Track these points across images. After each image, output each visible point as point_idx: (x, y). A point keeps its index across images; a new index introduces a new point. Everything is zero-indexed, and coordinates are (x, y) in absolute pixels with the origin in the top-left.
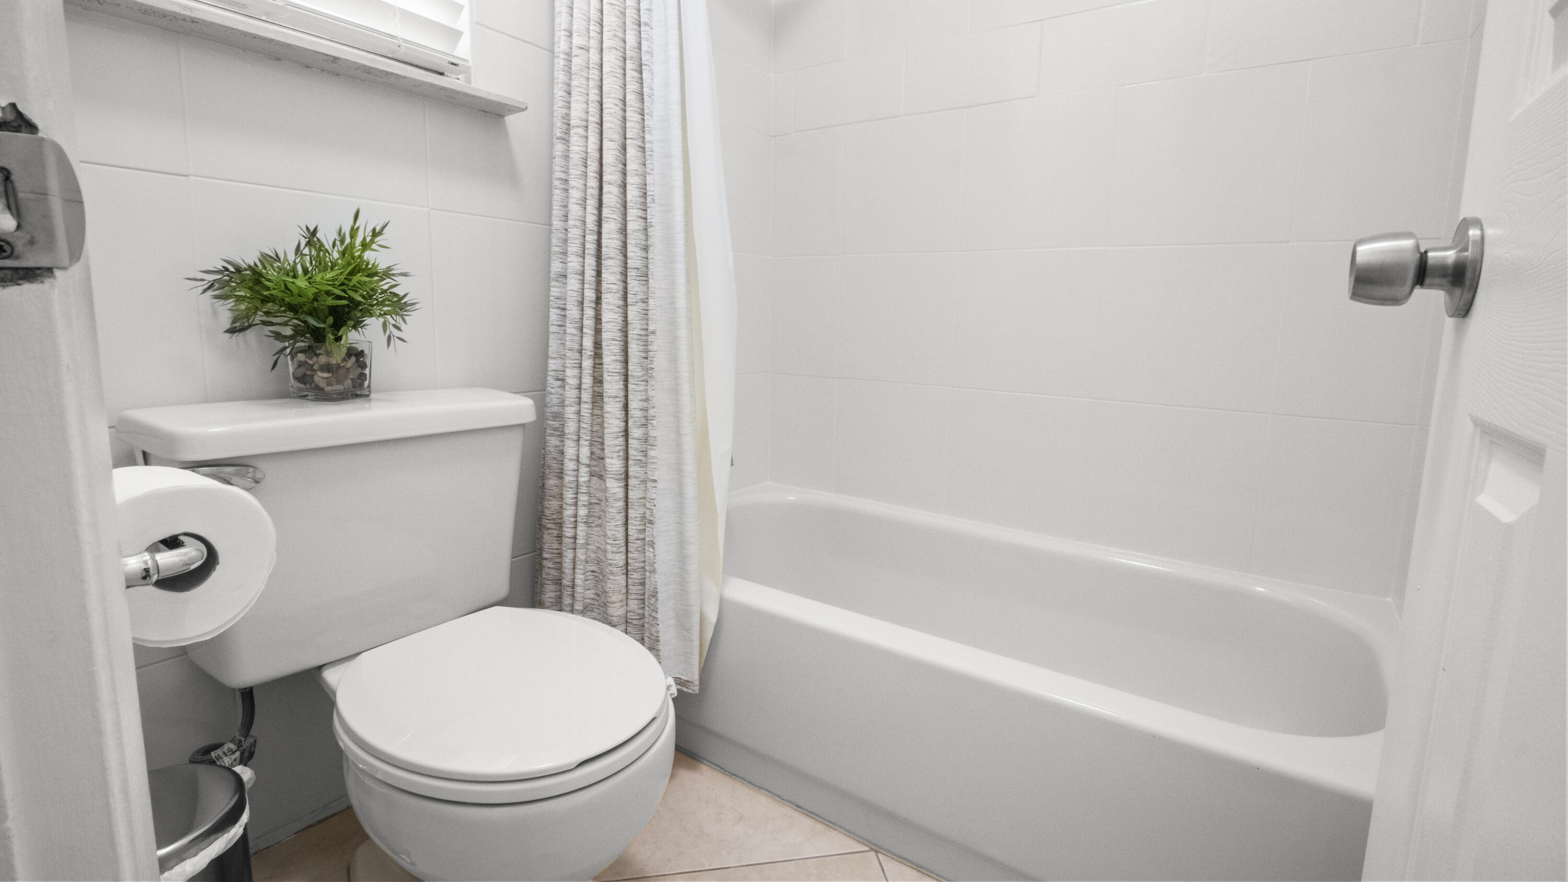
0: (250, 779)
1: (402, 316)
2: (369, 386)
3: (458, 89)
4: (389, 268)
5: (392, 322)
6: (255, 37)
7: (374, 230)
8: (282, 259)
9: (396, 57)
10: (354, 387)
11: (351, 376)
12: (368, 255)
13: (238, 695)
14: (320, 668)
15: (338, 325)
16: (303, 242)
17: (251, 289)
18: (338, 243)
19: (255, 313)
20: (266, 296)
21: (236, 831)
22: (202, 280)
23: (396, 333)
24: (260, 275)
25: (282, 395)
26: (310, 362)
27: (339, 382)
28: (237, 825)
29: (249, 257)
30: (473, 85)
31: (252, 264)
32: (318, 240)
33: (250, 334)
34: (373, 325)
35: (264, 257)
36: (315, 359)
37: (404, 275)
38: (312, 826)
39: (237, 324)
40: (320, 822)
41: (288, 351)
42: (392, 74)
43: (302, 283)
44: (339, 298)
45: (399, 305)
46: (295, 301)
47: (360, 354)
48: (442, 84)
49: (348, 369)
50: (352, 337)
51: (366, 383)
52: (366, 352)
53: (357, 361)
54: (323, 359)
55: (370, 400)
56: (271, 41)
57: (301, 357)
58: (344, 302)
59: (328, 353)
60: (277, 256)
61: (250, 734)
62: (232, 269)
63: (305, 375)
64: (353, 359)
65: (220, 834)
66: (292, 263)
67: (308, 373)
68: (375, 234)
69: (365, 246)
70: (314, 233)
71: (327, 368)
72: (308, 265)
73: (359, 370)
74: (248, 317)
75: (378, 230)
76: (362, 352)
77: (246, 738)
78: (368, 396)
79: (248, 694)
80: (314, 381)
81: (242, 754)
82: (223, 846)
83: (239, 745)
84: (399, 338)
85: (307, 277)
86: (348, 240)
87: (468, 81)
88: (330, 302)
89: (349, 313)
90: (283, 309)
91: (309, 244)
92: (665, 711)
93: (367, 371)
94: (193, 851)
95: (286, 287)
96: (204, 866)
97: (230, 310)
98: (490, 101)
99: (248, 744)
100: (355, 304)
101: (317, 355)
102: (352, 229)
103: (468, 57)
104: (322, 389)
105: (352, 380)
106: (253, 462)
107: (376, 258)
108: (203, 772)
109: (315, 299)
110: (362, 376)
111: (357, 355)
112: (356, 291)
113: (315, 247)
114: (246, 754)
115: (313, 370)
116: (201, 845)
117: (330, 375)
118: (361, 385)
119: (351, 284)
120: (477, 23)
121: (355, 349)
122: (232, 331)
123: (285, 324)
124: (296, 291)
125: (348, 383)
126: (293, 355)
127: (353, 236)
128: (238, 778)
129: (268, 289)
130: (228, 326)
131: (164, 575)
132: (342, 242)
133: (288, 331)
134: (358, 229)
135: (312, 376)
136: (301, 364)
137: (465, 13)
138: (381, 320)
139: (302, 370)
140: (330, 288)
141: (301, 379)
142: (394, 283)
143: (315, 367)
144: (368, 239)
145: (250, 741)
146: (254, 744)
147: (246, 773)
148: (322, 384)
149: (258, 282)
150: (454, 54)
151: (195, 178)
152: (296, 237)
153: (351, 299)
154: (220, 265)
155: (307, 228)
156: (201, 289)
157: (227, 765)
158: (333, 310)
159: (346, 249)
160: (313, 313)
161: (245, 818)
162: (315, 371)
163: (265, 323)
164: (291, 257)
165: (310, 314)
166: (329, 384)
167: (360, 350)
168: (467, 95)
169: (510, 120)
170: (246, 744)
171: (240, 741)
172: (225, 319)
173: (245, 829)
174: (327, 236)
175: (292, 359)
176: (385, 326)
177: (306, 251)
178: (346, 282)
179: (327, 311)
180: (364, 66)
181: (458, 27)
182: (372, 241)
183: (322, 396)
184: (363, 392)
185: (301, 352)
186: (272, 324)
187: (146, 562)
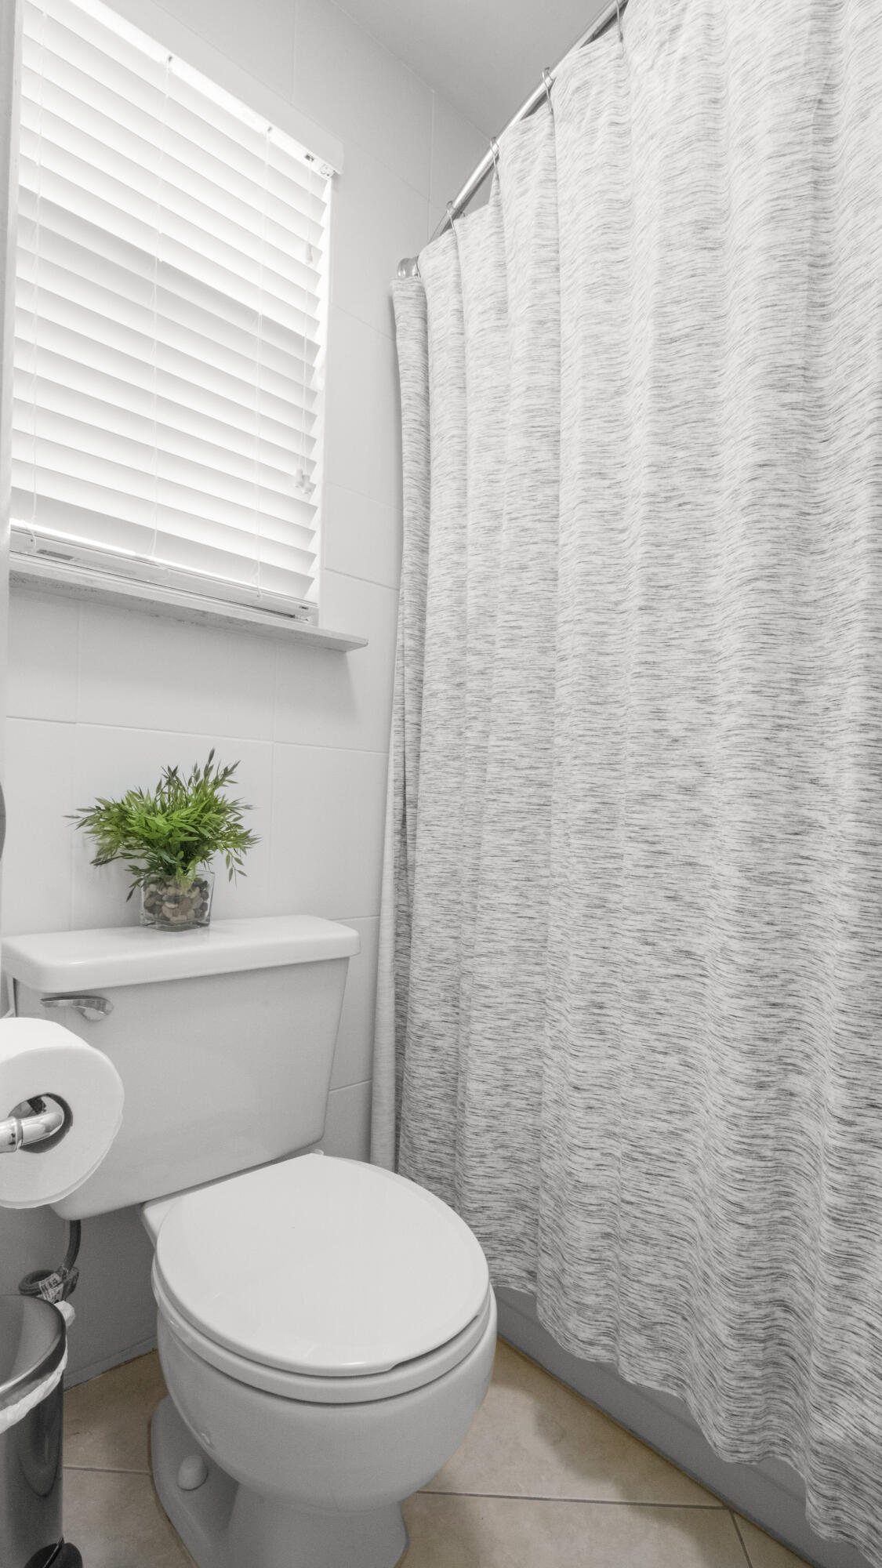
0: (71, 1317)
1: (244, 850)
2: (209, 915)
3: (307, 631)
4: (234, 803)
5: (235, 855)
6: (140, 600)
7: (226, 769)
8: (145, 797)
9: (255, 605)
10: (196, 917)
11: (194, 907)
12: (219, 792)
13: (68, 1227)
14: (142, 1205)
15: (187, 860)
16: (165, 781)
17: (117, 825)
18: (193, 779)
19: (118, 846)
20: (128, 831)
21: (53, 1379)
22: (78, 817)
23: (237, 866)
24: (126, 812)
25: (134, 923)
26: (160, 893)
27: (184, 913)
28: (56, 1372)
29: (117, 796)
30: (320, 627)
31: (120, 802)
32: (177, 778)
33: (112, 866)
34: (218, 856)
35: (132, 794)
36: (164, 890)
37: (247, 807)
38: (118, 1366)
39: (102, 856)
40: (126, 1363)
41: (142, 882)
42: (251, 622)
43: (160, 821)
44: (191, 834)
45: (242, 840)
46: (154, 836)
47: (205, 884)
48: (293, 628)
49: (192, 900)
50: (199, 869)
51: (207, 913)
52: (209, 883)
53: (201, 891)
54: (171, 891)
55: (209, 930)
56: (153, 602)
57: (153, 887)
58: (195, 838)
59: (177, 886)
60: (141, 793)
61: (75, 1265)
62: (103, 807)
63: (155, 904)
64: (198, 889)
65: (39, 1381)
66: (153, 800)
67: (158, 903)
68: (227, 772)
69: (217, 783)
70: (174, 773)
71: (176, 899)
72: (166, 801)
73: (201, 901)
74: (110, 850)
75: (229, 768)
76: (206, 882)
77: (70, 1270)
78: (207, 925)
79: (76, 1225)
80: (161, 911)
81: (65, 1287)
82: (42, 1395)
83: (64, 1276)
84: (240, 872)
85: (165, 814)
86: (202, 777)
87: (316, 623)
88: (183, 838)
89: (197, 847)
90: (142, 842)
91: (169, 783)
92: (486, 1308)
93: (208, 901)
94: (15, 1396)
95: (147, 824)
96: (23, 1416)
97: (98, 844)
98: (334, 639)
99: (71, 1277)
100: (204, 840)
101: (167, 886)
102: (207, 767)
103: (317, 601)
104: (167, 919)
105: (195, 910)
106: (106, 995)
107: (225, 794)
108: (29, 1304)
109: (170, 836)
110: (204, 907)
111: (201, 885)
112: (205, 828)
113: (174, 786)
114: (69, 1287)
115: (162, 901)
116: (23, 1392)
117: (176, 905)
118: (202, 915)
119: (203, 821)
120: (327, 569)
121: (200, 880)
122: (98, 862)
123: (143, 857)
124: (154, 828)
125: (191, 913)
126: (146, 886)
127: (207, 774)
128: (59, 1315)
129: (131, 825)
130: (93, 857)
131: (27, 1141)
132: (197, 778)
133: (143, 864)
134: (212, 767)
135: (161, 906)
136: (152, 895)
137: (317, 562)
138: (225, 853)
139: (152, 900)
140: (183, 825)
141: (151, 909)
142: (237, 816)
143: (164, 898)
144: (220, 778)
145: (73, 1273)
146: (76, 1277)
147: (66, 1309)
148: (168, 914)
149: (123, 819)
150: (305, 599)
151: (82, 725)
152: (159, 776)
153: (201, 835)
154: (94, 804)
155: (169, 769)
156: (75, 826)
157: (49, 1300)
158: (184, 845)
159: (199, 786)
160: (167, 848)
161: (63, 1365)
162: (164, 901)
163: (125, 856)
164: (153, 795)
165: (164, 848)
166: (174, 915)
167: (204, 880)
168: (315, 636)
169: (352, 655)
170: (70, 1277)
171: (65, 1273)
172: (92, 852)
173: (62, 1377)
174: (185, 775)
175: (145, 890)
176: (228, 860)
177: (166, 790)
178: (199, 819)
179: (179, 846)
180: (228, 617)
181: (310, 574)
182: (223, 780)
183: (167, 925)
184: (204, 922)
185: (153, 883)
186: (131, 857)
187: (13, 1128)
